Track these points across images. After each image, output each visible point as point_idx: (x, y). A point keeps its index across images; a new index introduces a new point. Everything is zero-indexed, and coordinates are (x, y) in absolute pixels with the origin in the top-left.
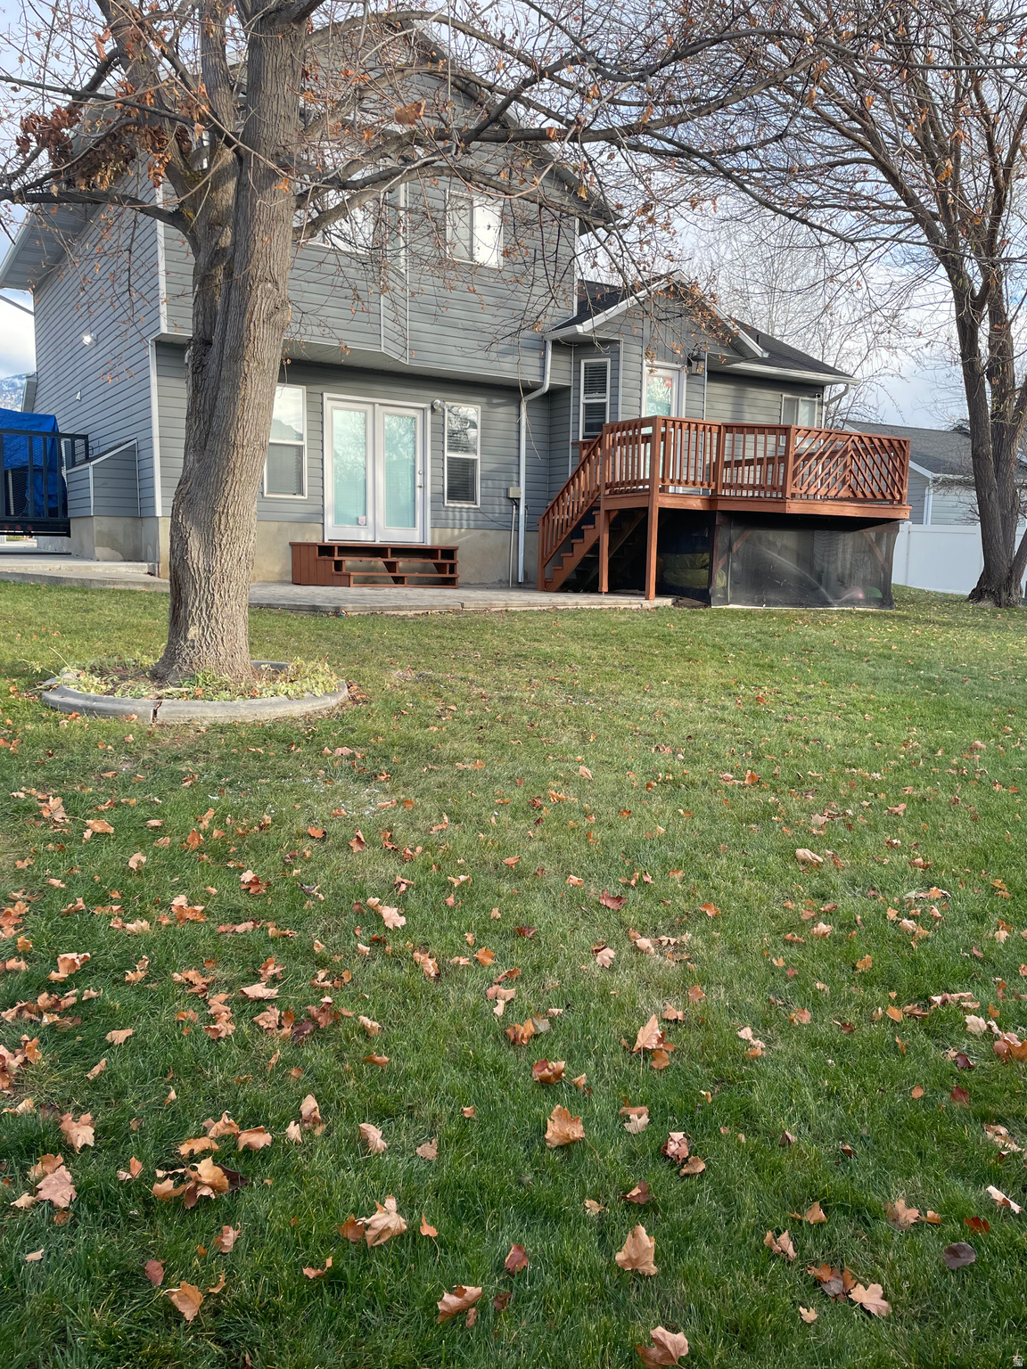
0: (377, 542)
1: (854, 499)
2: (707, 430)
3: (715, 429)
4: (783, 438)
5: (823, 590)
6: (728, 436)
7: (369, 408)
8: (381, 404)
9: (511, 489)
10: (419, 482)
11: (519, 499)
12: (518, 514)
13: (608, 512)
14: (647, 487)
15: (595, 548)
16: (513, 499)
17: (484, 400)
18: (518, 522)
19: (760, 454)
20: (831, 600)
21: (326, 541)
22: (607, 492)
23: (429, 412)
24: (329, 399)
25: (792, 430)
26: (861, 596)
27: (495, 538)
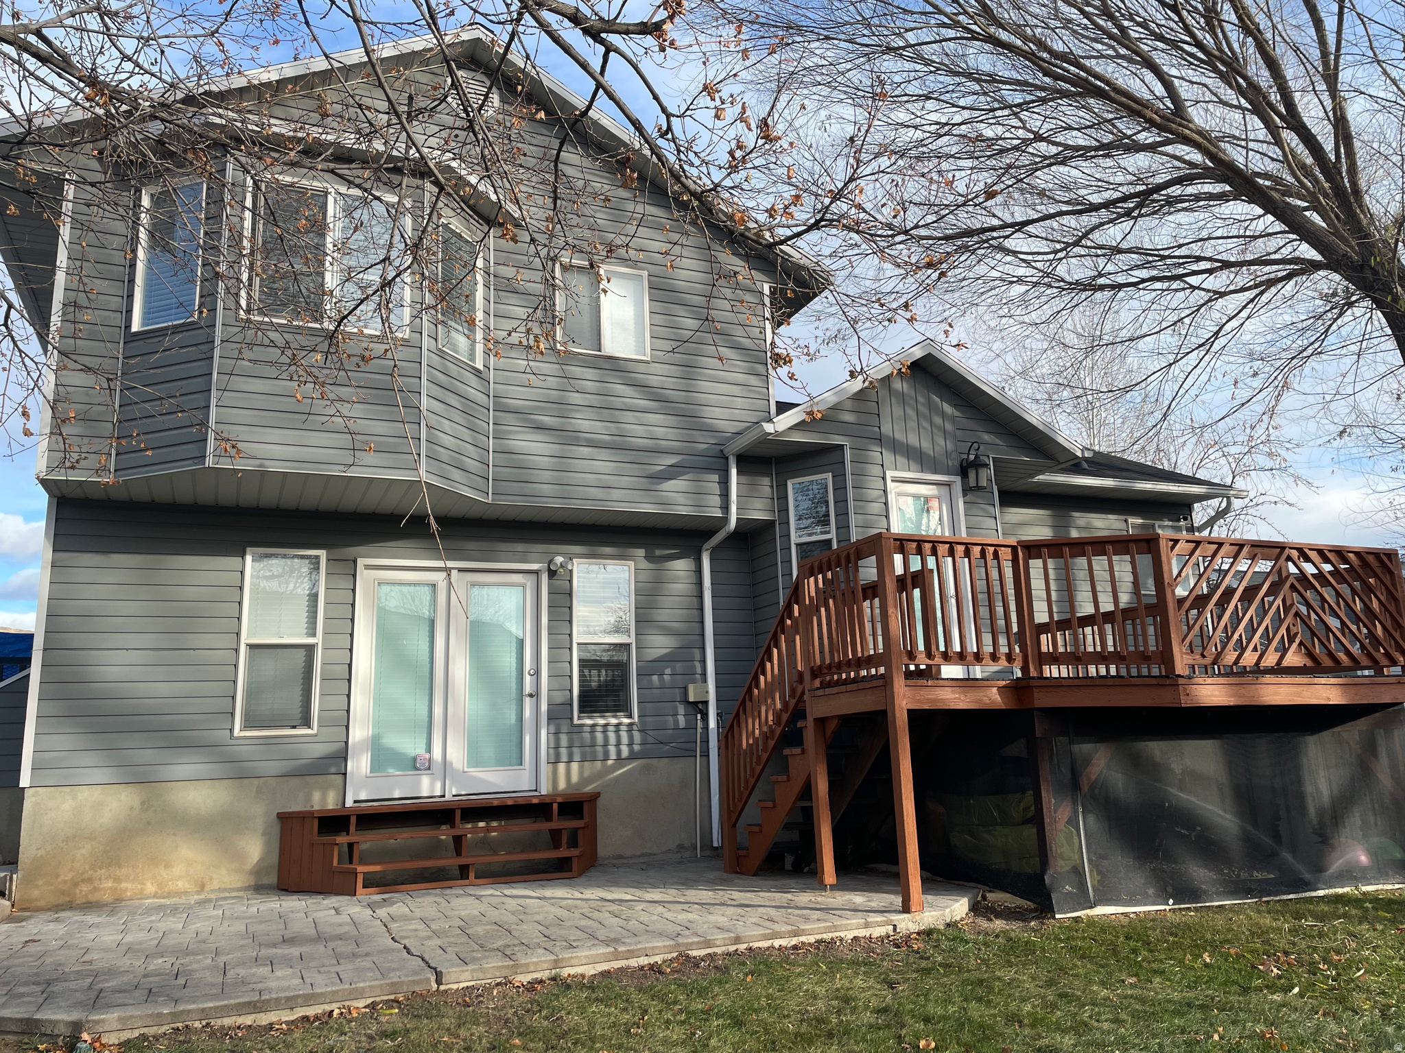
0: (448, 797)
1: (1314, 668)
2: (990, 556)
3: (1005, 554)
4: (1145, 561)
5: (1287, 856)
6: (1036, 565)
7: (439, 577)
8: (460, 570)
9: (691, 688)
10: (528, 688)
11: (706, 703)
12: (706, 727)
13: (821, 722)
14: (882, 670)
15: (807, 791)
16: (695, 703)
17: (641, 552)
18: (706, 741)
19: (1107, 606)
20: (1307, 876)
21: (349, 803)
22: (817, 683)
23: (545, 577)
24: (368, 567)
25: (1163, 543)
26: (1363, 859)
27: (667, 771)
